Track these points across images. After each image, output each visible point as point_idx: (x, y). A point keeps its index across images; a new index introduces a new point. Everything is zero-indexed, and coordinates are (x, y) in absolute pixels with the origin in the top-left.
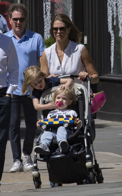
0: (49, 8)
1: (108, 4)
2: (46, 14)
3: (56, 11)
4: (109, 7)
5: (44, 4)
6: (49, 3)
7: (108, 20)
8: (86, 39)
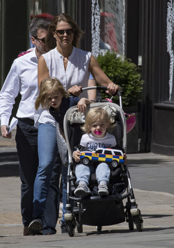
0: (98, 22)
1: (168, 19)
2: (94, 29)
3: (106, 25)
4: (168, 23)
5: (93, 17)
6: (99, 17)
7: (168, 38)
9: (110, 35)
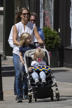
0: (42, 15)
1: (70, 14)
2: (41, 18)
3: (45, 16)
5: (40, 13)
6: (43, 13)
7: (70, 21)
8: (59, 30)
9: (47, 20)
